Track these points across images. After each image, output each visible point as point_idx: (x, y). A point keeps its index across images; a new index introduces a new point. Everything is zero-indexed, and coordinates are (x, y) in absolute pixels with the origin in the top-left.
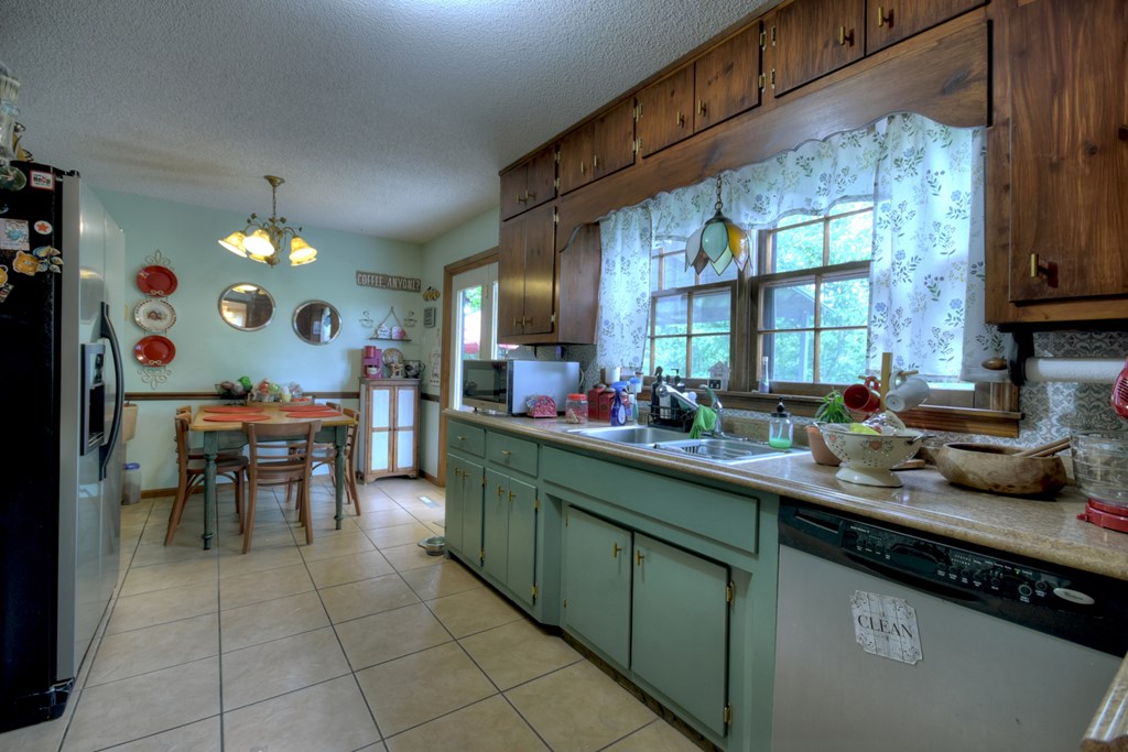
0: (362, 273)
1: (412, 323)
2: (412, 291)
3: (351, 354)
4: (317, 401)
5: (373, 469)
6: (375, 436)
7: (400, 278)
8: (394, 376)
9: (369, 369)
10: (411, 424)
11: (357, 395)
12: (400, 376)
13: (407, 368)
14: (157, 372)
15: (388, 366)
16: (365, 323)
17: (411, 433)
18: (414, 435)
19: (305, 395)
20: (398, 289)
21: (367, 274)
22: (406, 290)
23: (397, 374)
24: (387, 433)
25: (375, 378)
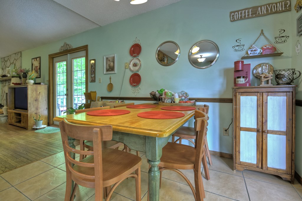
0: (234, 12)
1: (283, 39)
2: (283, 11)
3: (226, 71)
4: (198, 103)
5: (241, 160)
6: (243, 135)
7: (269, 4)
8: (263, 84)
9: (238, 80)
10: (284, 129)
11: (230, 101)
12: (270, 85)
13: (278, 77)
14: (136, 89)
15: (258, 77)
16: (237, 48)
17: (284, 137)
18: (288, 140)
19: (191, 99)
20: (268, 14)
21: (238, 11)
22: (276, 12)
23: (267, 82)
24: (255, 134)
25: (243, 86)
